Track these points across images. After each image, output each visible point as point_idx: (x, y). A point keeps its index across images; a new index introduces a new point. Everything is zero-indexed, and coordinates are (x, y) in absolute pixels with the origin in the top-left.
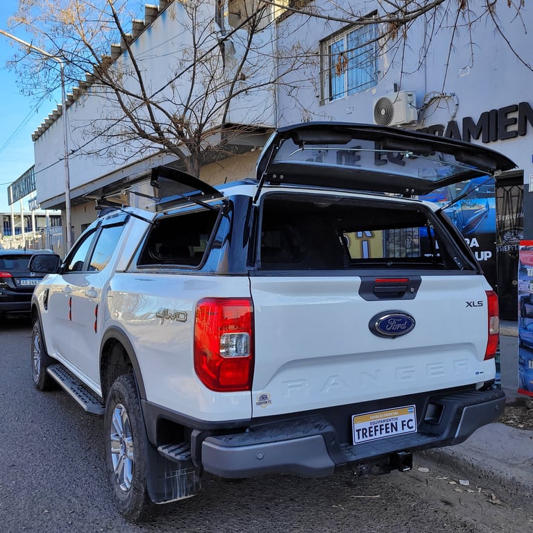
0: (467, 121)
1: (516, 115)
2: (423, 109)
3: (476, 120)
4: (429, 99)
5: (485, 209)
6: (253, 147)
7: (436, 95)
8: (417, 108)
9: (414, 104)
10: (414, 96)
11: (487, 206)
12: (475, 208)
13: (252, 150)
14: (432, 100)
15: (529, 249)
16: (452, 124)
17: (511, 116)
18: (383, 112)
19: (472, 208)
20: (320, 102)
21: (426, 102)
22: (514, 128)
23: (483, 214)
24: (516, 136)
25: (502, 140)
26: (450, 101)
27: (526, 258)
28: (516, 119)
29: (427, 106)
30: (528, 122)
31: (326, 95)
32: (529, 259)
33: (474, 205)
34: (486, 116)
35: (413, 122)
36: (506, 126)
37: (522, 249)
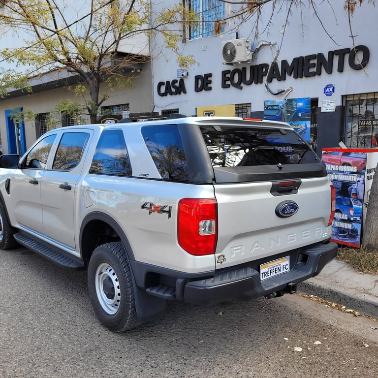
0: (284, 62)
1: (315, 61)
2: (255, 52)
3: (290, 62)
4: (259, 45)
5: (304, 128)
6: (133, 69)
7: (264, 43)
8: (251, 51)
9: (250, 48)
10: (250, 42)
11: (306, 126)
12: (298, 127)
13: (133, 71)
14: (261, 46)
15: (328, 153)
16: (275, 64)
17: (312, 62)
18: (229, 52)
19: (297, 127)
20: (183, 40)
21: (258, 47)
22: (314, 70)
23: (303, 131)
24: (315, 75)
25: (306, 77)
26: (273, 48)
27: (326, 159)
28: (315, 64)
29: (258, 50)
30: (322, 66)
31: (187, 36)
32: (327, 159)
33: (298, 125)
34: (296, 60)
35: (249, 61)
36: (309, 68)
37: (324, 153)
